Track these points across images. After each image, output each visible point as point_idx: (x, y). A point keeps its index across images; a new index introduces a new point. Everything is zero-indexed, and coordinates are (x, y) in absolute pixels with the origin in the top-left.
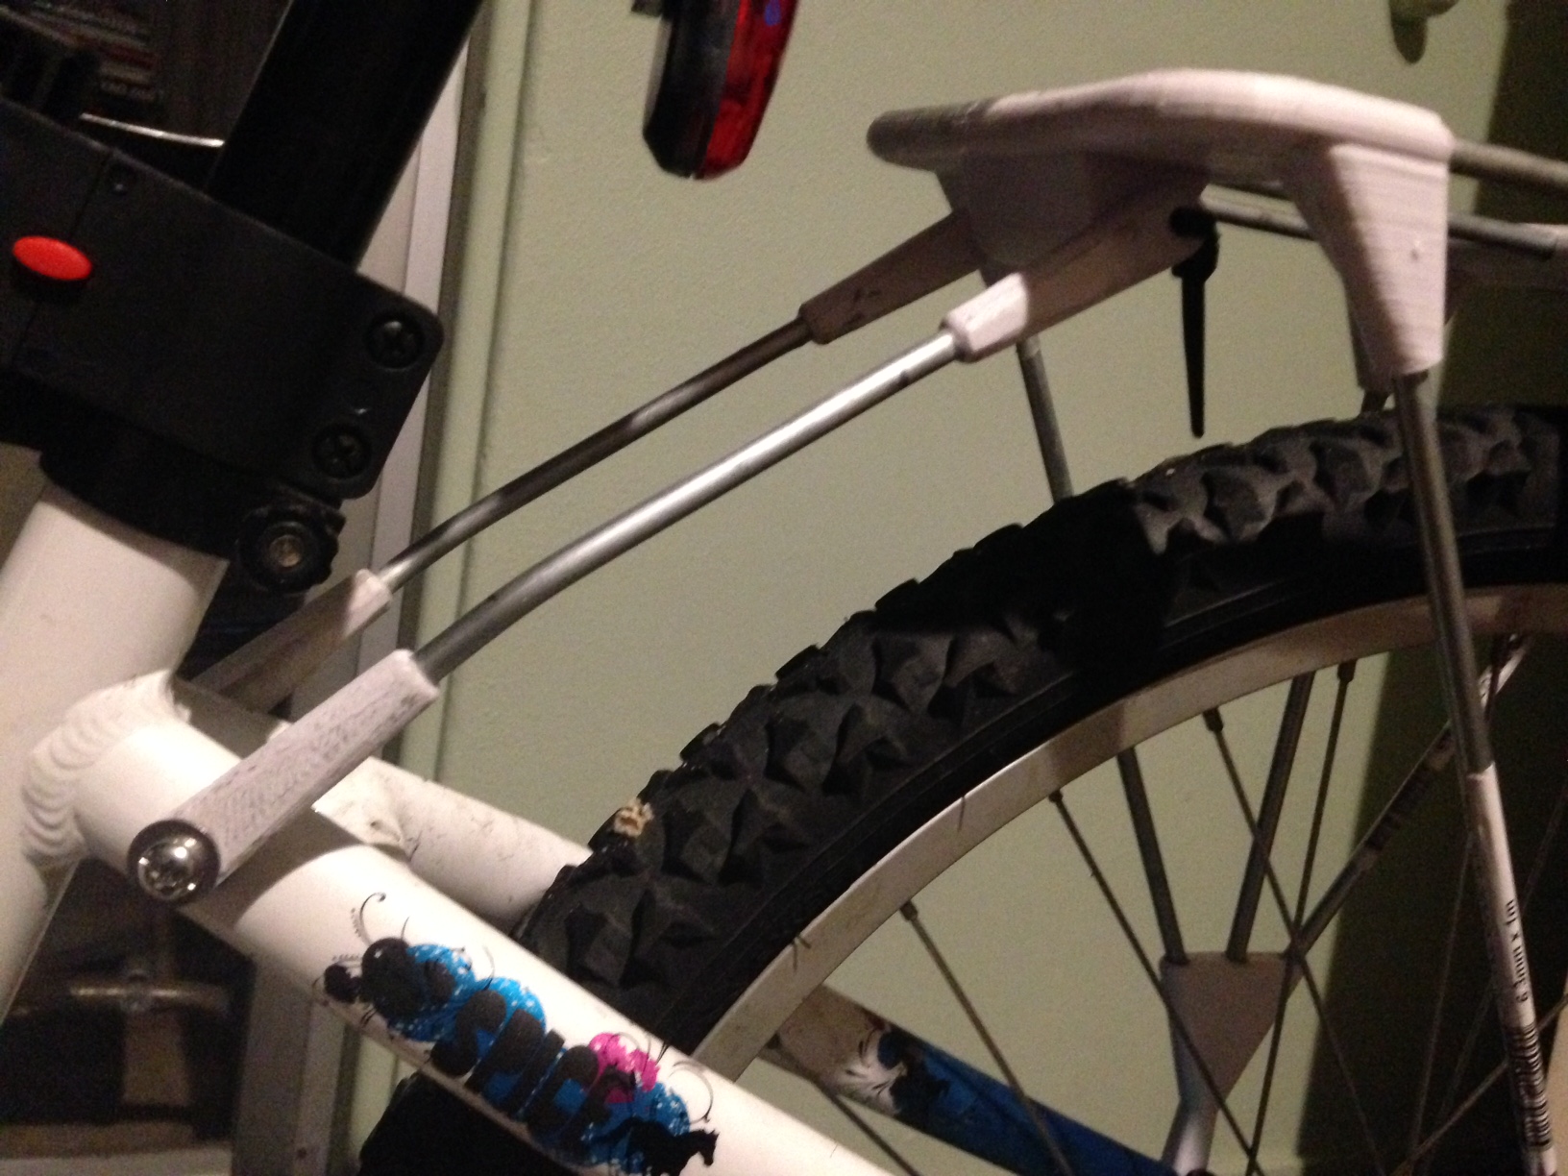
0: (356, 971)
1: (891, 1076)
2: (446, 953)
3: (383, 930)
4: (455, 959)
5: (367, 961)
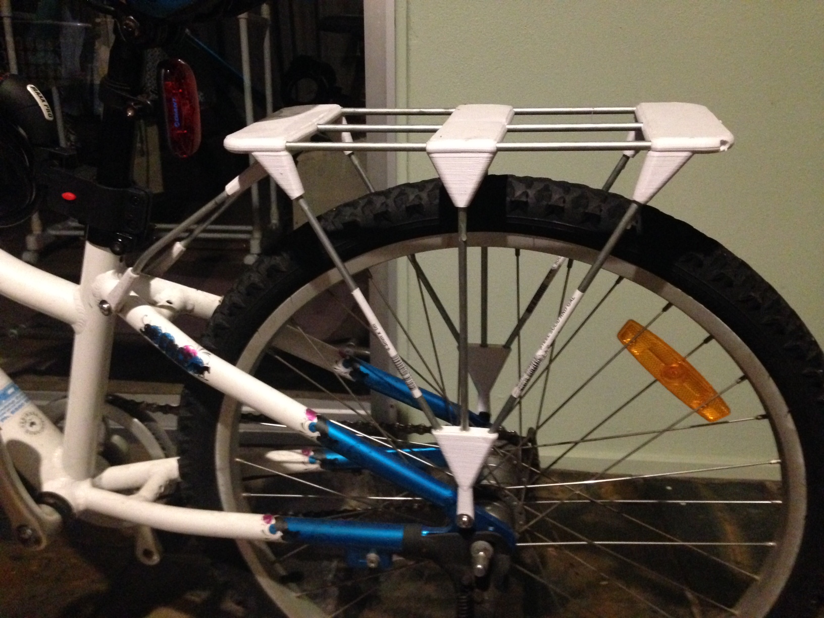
0: (144, 330)
1: (348, 370)
2: (157, 327)
3: (147, 322)
4: (159, 328)
5: (145, 328)
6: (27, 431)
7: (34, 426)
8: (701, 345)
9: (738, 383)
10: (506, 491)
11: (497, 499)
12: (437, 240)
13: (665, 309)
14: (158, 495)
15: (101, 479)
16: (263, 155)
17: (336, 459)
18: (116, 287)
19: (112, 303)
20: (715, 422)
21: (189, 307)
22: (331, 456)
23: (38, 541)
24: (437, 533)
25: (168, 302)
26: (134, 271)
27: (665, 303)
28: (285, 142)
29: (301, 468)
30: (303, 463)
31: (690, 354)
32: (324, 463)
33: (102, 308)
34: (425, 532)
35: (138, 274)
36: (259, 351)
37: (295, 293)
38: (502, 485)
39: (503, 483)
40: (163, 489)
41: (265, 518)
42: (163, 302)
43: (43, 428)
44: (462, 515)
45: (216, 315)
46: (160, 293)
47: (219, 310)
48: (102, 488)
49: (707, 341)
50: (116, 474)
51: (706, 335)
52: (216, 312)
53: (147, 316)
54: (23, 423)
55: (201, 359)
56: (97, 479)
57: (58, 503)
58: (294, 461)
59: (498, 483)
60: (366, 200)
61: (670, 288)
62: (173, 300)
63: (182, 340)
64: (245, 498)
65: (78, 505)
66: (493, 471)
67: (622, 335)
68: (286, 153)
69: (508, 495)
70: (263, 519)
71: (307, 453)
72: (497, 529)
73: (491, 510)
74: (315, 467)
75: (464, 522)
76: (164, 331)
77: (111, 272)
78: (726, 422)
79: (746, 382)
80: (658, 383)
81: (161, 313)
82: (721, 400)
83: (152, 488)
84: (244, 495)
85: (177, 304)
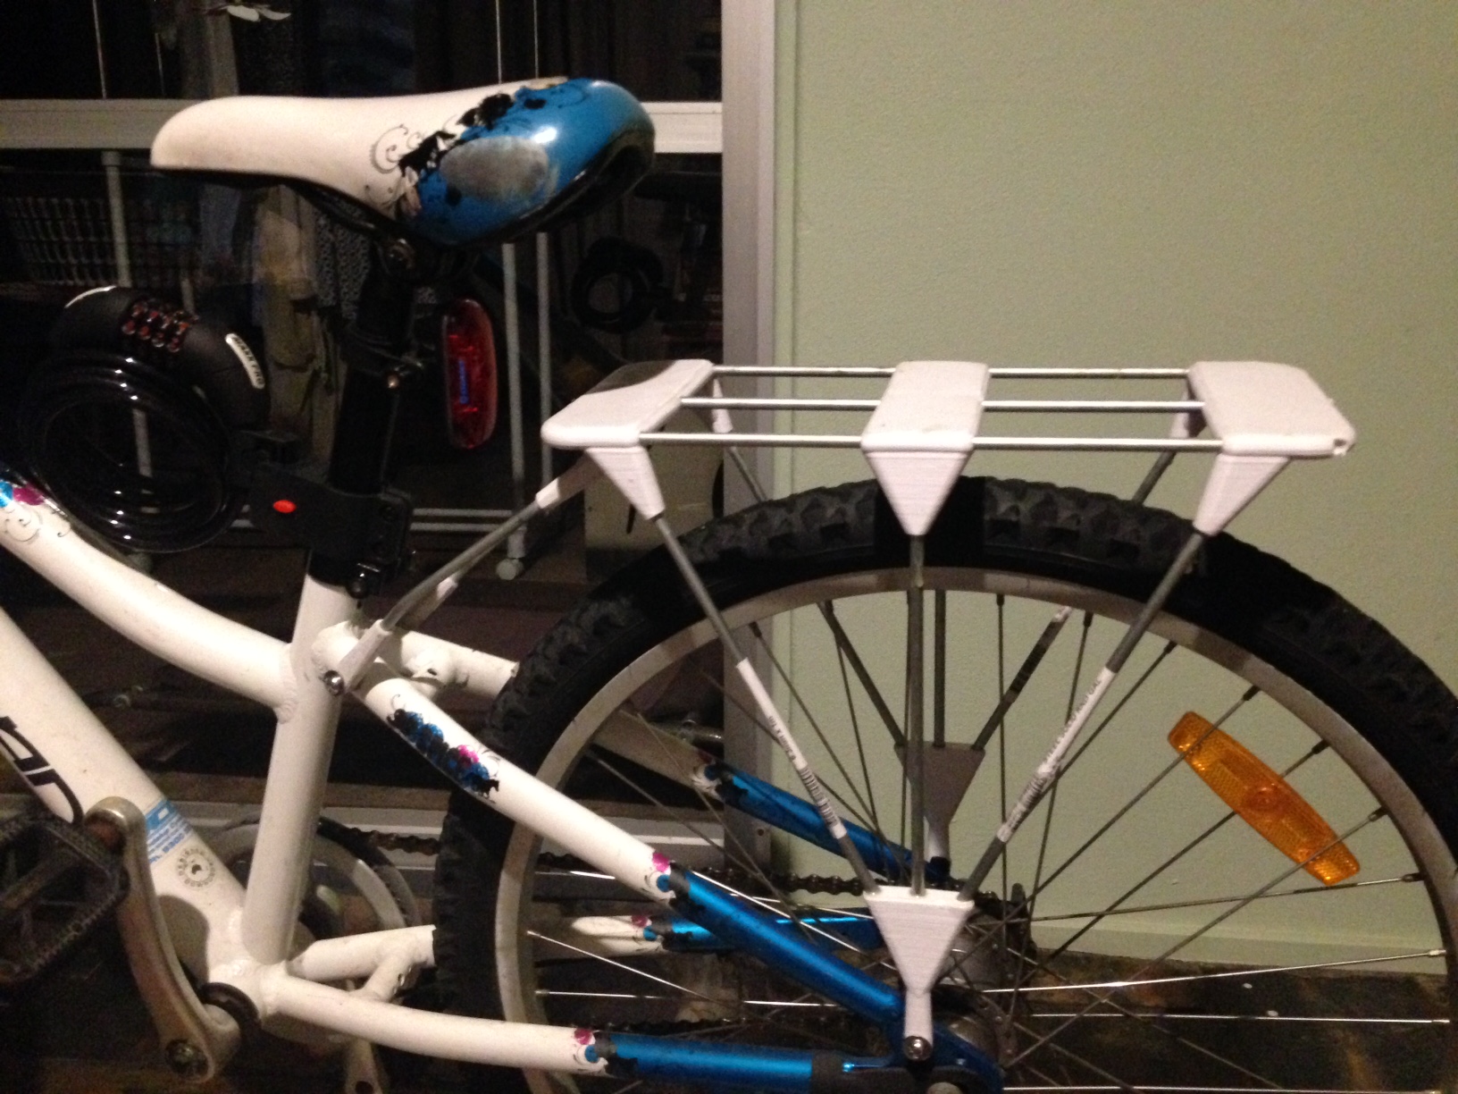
0: (393, 719)
1: (714, 783)
2: (416, 715)
3: (399, 706)
4: (418, 716)
5: (396, 716)
6: (187, 881)
7: (198, 872)
8: (1309, 756)
9: (1372, 820)
10: (984, 998)
11: (968, 1010)
12: (870, 578)
13: (1248, 696)
14: (395, 991)
15: (300, 961)
16: (605, 453)
17: (689, 934)
18: (354, 652)
19: (347, 676)
20: (1333, 885)
21: (461, 679)
22: (681, 929)
23: (202, 1067)
24: (867, 1068)
25: (431, 671)
26: (385, 625)
27: (1246, 686)
28: (638, 432)
29: (629, 947)
30: (634, 939)
31: (1290, 770)
32: (670, 940)
33: (329, 684)
34: (848, 1066)
35: (390, 630)
36: (574, 753)
37: (637, 660)
38: (976, 987)
39: (977, 982)
40: (403, 980)
41: (577, 1035)
42: (421, 672)
43: (212, 875)
44: (913, 1038)
45: (507, 693)
46: (415, 656)
47: (511, 685)
48: (303, 977)
49: (1317, 749)
50: (327, 953)
51: (1316, 740)
52: (506, 688)
53: (399, 696)
54: (180, 867)
55: (485, 768)
56: (295, 961)
57: (235, 1002)
58: (619, 935)
59: (969, 982)
60: (755, 514)
61: (1254, 663)
62: (437, 668)
63: (455, 736)
64: (539, 997)
65: (264, 1006)
66: (962, 961)
67: (1176, 737)
68: (639, 450)
69: (986, 1004)
70: (573, 1035)
71: (640, 922)
72: (971, 1062)
73: (959, 1029)
74: (654, 946)
75: (917, 1051)
76: (426, 722)
77: (343, 624)
78: (1353, 885)
79: (1386, 819)
80: (1236, 818)
81: (420, 691)
82: (1344, 847)
83: (386, 979)
84: (538, 992)
85: (443, 675)
